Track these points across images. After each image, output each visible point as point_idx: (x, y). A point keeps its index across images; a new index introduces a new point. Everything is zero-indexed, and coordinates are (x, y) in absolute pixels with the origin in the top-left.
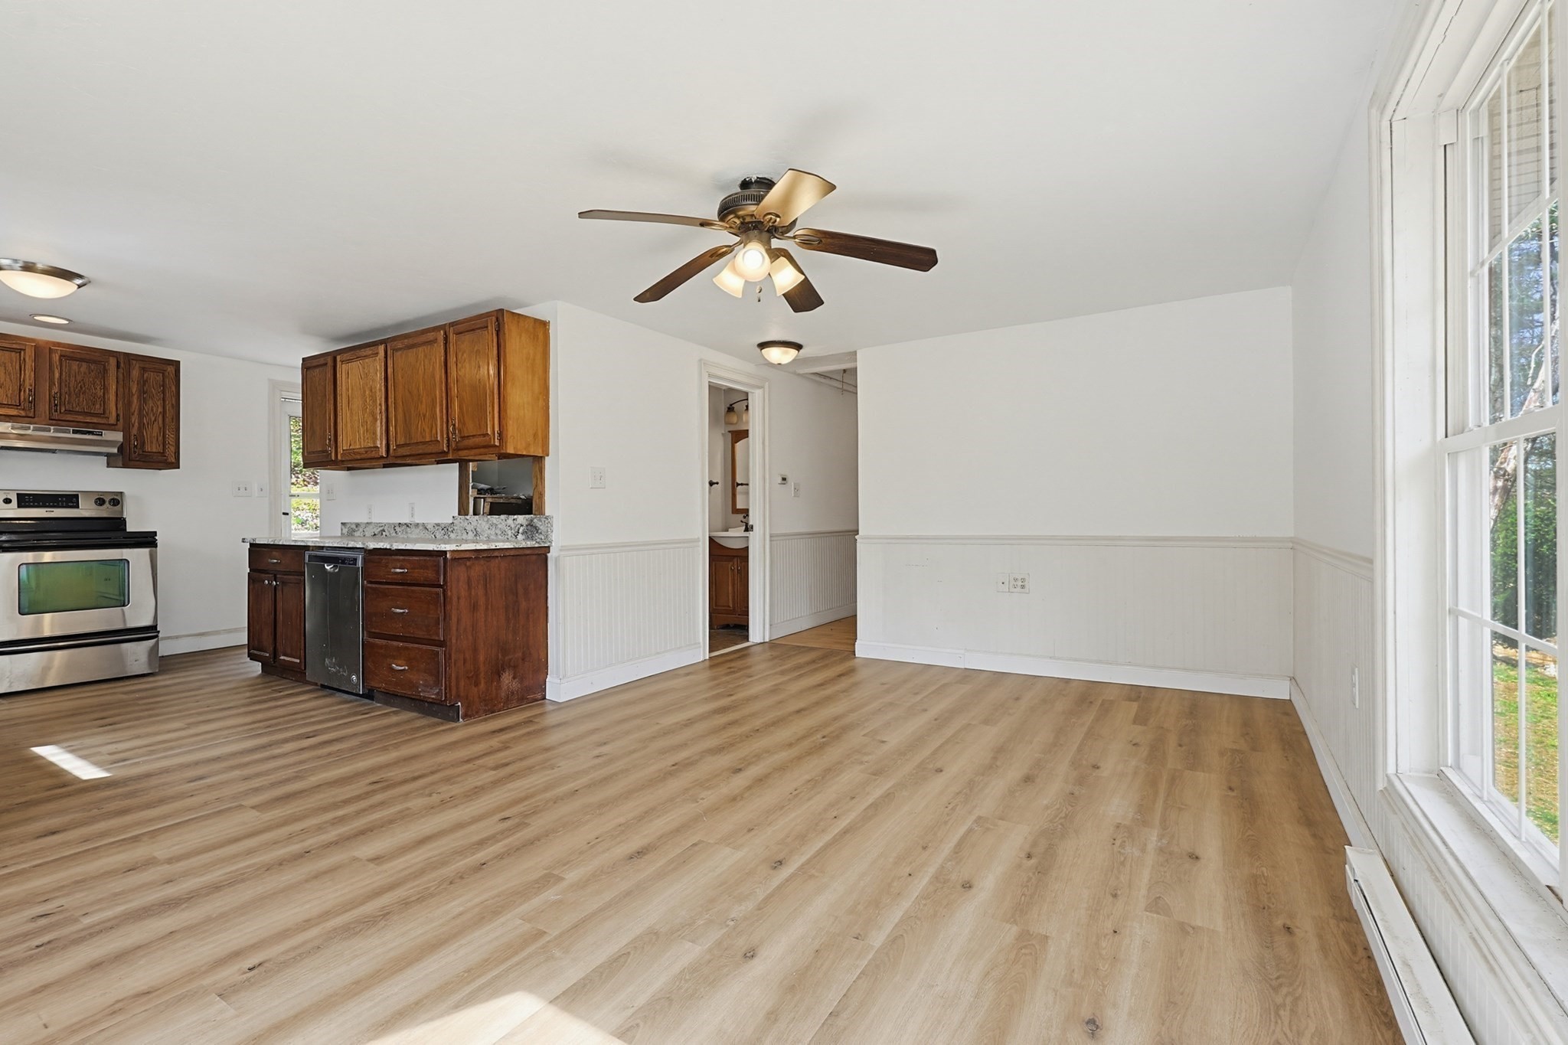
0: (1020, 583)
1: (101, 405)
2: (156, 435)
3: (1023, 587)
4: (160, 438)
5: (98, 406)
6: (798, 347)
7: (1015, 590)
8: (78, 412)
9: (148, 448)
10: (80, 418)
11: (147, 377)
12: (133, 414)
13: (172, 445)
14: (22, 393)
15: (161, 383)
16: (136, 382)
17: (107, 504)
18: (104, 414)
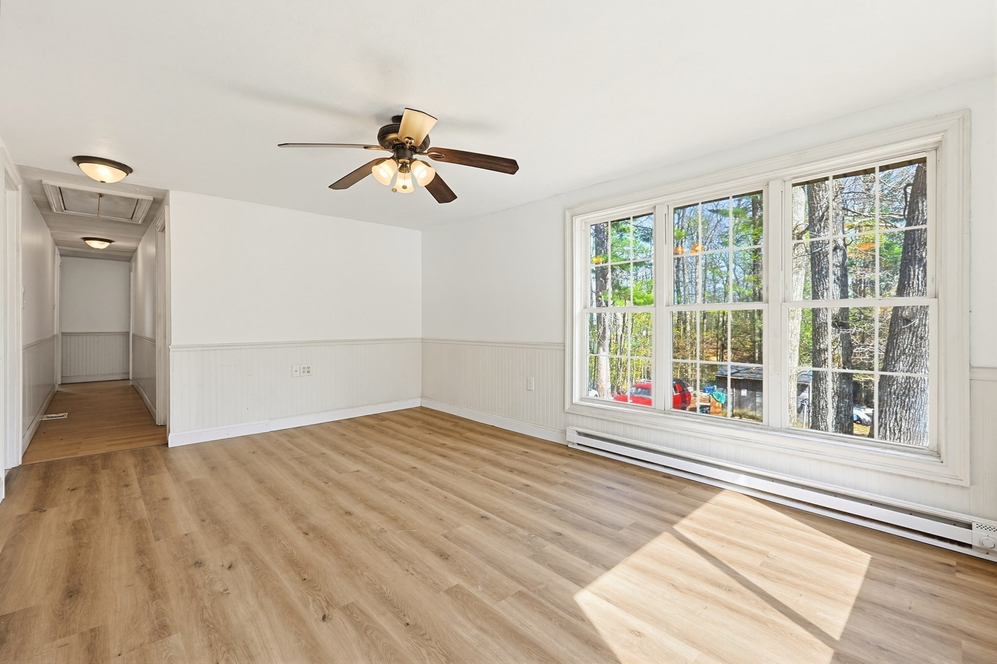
0: (306, 370)
3: (308, 372)
6: (127, 169)
7: (304, 374)
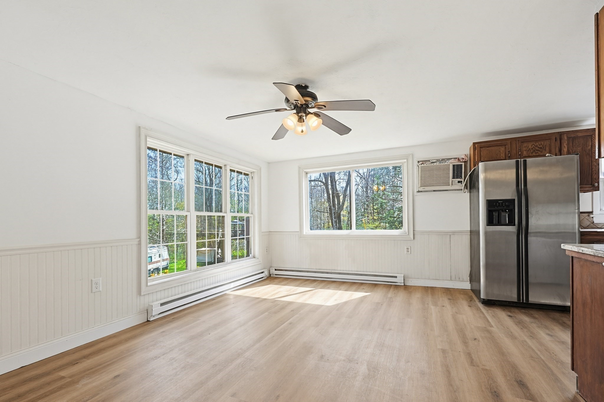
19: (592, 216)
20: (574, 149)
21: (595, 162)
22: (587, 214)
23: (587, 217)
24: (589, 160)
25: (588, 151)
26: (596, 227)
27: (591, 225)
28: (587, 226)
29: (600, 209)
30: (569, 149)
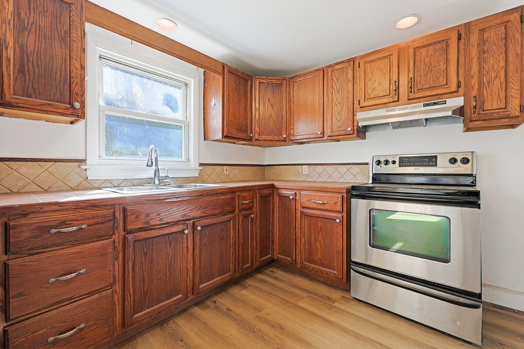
1: (444, 78)
2: (497, 91)
4: (502, 94)
5: (441, 79)
8: (427, 88)
9: (488, 106)
10: (427, 93)
11: (487, 38)
12: (473, 77)
13: (515, 98)
14: (391, 85)
15: (504, 36)
16: (476, 46)
17: (459, 162)
18: (447, 84)
19: (84, 167)
20: (32, 15)
21: (75, 62)
22: (77, 164)
23: (77, 170)
24: (66, 54)
25: (63, 33)
26: (92, 187)
27: (83, 183)
28: (76, 185)
29: (100, 157)
30: (20, 10)
